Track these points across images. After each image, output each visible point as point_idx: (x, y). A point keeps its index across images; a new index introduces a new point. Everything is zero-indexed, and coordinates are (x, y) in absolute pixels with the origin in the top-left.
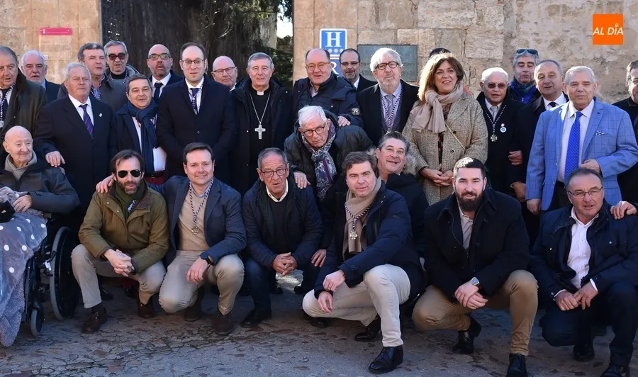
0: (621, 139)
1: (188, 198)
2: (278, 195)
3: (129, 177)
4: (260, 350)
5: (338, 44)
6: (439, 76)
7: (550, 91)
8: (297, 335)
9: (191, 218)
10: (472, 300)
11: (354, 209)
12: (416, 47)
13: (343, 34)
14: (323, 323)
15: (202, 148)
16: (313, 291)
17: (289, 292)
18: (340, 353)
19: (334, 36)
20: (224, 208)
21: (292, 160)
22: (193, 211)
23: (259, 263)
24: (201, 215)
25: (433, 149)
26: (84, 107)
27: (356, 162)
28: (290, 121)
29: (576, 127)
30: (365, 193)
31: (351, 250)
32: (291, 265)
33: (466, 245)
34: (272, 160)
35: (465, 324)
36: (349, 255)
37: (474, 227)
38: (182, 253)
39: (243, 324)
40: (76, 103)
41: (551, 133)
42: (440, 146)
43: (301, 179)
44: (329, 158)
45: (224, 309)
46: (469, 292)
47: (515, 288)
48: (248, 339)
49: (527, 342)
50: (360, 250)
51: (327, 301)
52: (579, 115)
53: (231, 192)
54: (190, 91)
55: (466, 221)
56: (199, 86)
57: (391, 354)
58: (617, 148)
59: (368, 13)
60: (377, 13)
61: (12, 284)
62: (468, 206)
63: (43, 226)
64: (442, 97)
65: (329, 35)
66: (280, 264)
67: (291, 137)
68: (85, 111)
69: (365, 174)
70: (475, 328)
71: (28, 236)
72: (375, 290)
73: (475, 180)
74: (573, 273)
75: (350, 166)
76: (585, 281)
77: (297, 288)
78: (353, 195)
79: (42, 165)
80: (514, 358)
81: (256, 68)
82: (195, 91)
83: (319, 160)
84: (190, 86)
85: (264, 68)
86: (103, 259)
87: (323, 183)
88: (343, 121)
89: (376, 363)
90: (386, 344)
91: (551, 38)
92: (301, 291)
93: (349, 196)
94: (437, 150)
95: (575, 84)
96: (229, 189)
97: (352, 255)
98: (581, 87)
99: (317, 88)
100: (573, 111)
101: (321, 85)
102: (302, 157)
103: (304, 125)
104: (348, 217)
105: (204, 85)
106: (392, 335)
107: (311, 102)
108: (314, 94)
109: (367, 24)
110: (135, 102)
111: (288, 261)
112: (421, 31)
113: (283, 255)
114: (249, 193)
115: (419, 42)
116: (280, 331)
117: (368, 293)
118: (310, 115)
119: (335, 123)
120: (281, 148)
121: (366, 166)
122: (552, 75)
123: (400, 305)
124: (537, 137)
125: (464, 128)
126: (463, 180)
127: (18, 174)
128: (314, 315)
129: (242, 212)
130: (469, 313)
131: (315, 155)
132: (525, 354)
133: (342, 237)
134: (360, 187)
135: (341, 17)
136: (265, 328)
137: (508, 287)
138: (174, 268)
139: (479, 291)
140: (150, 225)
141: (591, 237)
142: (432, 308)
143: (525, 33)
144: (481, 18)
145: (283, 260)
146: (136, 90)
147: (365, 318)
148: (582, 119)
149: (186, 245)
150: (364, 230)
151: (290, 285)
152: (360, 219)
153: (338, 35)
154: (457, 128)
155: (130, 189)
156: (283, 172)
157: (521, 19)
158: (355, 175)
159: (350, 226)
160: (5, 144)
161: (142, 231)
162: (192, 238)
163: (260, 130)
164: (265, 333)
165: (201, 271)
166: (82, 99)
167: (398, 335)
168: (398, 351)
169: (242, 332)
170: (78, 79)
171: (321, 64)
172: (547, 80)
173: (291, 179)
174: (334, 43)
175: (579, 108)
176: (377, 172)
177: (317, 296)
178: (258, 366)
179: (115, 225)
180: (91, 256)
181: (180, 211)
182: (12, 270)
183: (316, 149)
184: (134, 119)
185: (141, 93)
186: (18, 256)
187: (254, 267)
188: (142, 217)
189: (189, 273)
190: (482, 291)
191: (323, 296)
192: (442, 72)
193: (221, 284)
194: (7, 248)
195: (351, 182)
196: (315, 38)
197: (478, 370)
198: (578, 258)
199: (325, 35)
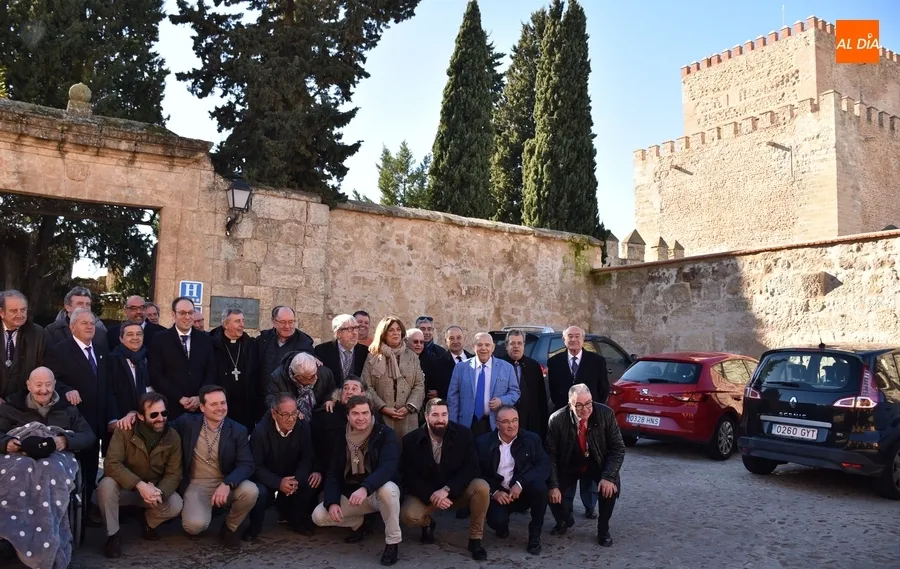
0: (511, 384)
1: (202, 433)
3: (160, 418)
5: (195, 295)
6: (391, 333)
7: (457, 349)
8: (297, 542)
9: (206, 450)
10: (443, 502)
11: (355, 440)
12: (258, 300)
13: (199, 286)
15: (219, 390)
16: (321, 505)
19: (191, 287)
22: (208, 442)
24: (215, 447)
25: (390, 391)
26: (88, 349)
27: (358, 403)
29: (482, 376)
30: (364, 427)
31: (355, 471)
32: (296, 485)
33: (438, 461)
36: (353, 476)
37: (443, 448)
38: (195, 481)
40: (82, 346)
41: (466, 379)
42: (395, 388)
45: (234, 527)
46: (442, 497)
47: (476, 492)
49: (482, 529)
50: (363, 471)
51: (339, 512)
52: (484, 366)
54: (181, 339)
55: (436, 445)
56: (188, 334)
58: (509, 389)
59: (221, 270)
60: (228, 271)
61: (59, 515)
63: (75, 460)
64: (396, 350)
65: (188, 286)
66: (287, 485)
68: (90, 353)
69: (364, 413)
71: (67, 469)
73: (444, 414)
74: (502, 478)
75: (352, 406)
76: (512, 483)
78: (352, 428)
79: (64, 403)
80: (472, 541)
82: (185, 338)
84: (180, 333)
86: (135, 490)
89: (386, 557)
90: (390, 541)
91: (354, 301)
93: (349, 429)
94: (393, 391)
95: (480, 345)
97: (356, 475)
98: (484, 347)
100: (479, 364)
104: (351, 447)
105: (191, 334)
106: (394, 535)
108: (281, 344)
109: (220, 280)
110: (129, 346)
111: (294, 482)
112: (263, 288)
113: (288, 478)
115: (261, 297)
122: (459, 337)
124: (453, 382)
125: (410, 376)
126: (436, 414)
127: (43, 411)
128: (322, 525)
132: (480, 538)
134: (358, 422)
135: (198, 272)
137: (470, 490)
138: (192, 494)
139: (448, 496)
140: (168, 458)
141: (514, 452)
143: (337, 296)
144: (308, 281)
145: (290, 482)
146: (131, 334)
147: (356, 525)
148: (486, 369)
149: (197, 474)
152: (361, 447)
153: (195, 287)
154: (407, 375)
155: (159, 427)
157: (334, 285)
158: (357, 413)
159: (353, 453)
160: (28, 382)
161: (161, 463)
162: (207, 468)
163: (236, 373)
165: (226, 495)
166: (86, 341)
167: (399, 535)
170: (86, 323)
172: (456, 341)
174: (191, 293)
175: (483, 362)
177: (328, 508)
179: (137, 458)
180: (120, 486)
181: (195, 444)
182: (58, 503)
184: (128, 361)
185: (135, 337)
186: (64, 490)
188: (162, 452)
189: (214, 498)
190: (450, 495)
191: (334, 507)
194: (53, 482)
195: (352, 418)
196: (176, 288)
198: (505, 467)
199: (184, 286)
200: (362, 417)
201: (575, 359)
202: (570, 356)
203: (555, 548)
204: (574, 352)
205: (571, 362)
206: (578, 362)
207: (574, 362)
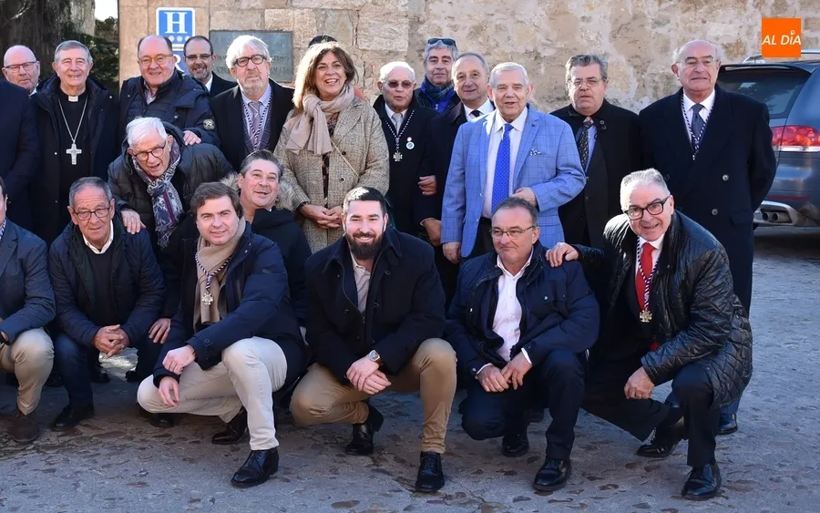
0: (562, 161)
2: (99, 243)
4: (77, 462)
5: (182, 30)
6: (321, 73)
8: (131, 438)
10: (370, 381)
11: (208, 262)
12: (291, 34)
13: (188, 16)
14: (166, 420)
16: (151, 377)
17: (118, 379)
18: (192, 461)
19: (176, 18)
20: (22, 264)
21: (118, 194)
23: (74, 340)
25: (315, 177)
27: (210, 197)
28: (117, 139)
29: (505, 144)
30: (224, 239)
31: (204, 320)
32: (120, 341)
33: (362, 307)
34: (89, 196)
35: (361, 415)
36: (201, 326)
37: (372, 282)
39: (53, 427)
41: (473, 152)
42: (325, 173)
43: (132, 221)
44: (172, 190)
45: (26, 406)
46: (367, 372)
47: (427, 363)
48: (60, 448)
49: (443, 435)
50: (217, 319)
51: (172, 391)
52: (509, 128)
53: (31, 240)
55: (362, 274)
57: (261, 460)
58: (558, 172)
62: (363, 253)
64: (326, 104)
65: (170, 16)
66: (105, 341)
67: (118, 161)
69: (223, 213)
70: (375, 420)
72: (238, 372)
73: (372, 218)
74: (500, 341)
75: (202, 203)
76: (516, 351)
77: (129, 374)
78: (207, 243)
80: (425, 456)
81: (68, 61)
83: (157, 193)
85: (79, 61)
87: (163, 225)
88: (190, 138)
89: (241, 472)
90: (254, 446)
91: (469, 24)
92: (135, 378)
93: (201, 244)
94: (321, 178)
95: (503, 87)
96: (29, 235)
97: (205, 325)
98: (510, 92)
99: (155, 91)
100: (501, 123)
101: (160, 87)
102: (134, 189)
103: (135, 145)
104: (200, 273)
106: (263, 434)
107: (146, 111)
108: (150, 100)
111: (115, 336)
112: (297, 12)
113: (108, 328)
114: (59, 242)
115: (295, 27)
116: (108, 435)
117: (229, 378)
118: (144, 131)
119: (179, 140)
120: (102, 177)
121: (224, 203)
122: (475, 74)
123: (273, 393)
124: (455, 158)
126: (356, 218)
128: (153, 410)
129: (48, 268)
130: (367, 400)
131: (152, 187)
132: (441, 451)
133: (192, 302)
134: (215, 230)
136: (85, 432)
137: (418, 361)
139: (380, 369)
141: (522, 292)
142: (316, 394)
143: (436, 17)
145: (108, 336)
147: (226, 412)
148: (512, 134)
150: (223, 293)
151: (119, 369)
152: (216, 276)
153: (182, 16)
154: (348, 148)
156: (104, 213)
158: (209, 215)
159: (203, 287)
163: (74, 152)
164: (85, 439)
167: (272, 432)
168: (271, 455)
169: (52, 438)
171: (159, 57)
172: (468, 81)
173: (118, 220)
174: (176, 27)
175: (509, 119)
176: (239, 211)
177: (157, 383)
178: (76, 485)
183: (154, 178)
187: (67, 345)
190: (383, 368)
191: (167, 383)
192: (325, 67)
193: (20, 370)
195: (203, 224)
196: (150, 20)
197: (380, 476)
198: (507, 320)
199: (163, 16)
200: (217, 221)
201: (698, 108)
202: (688, 103)
203: (598, 484)
204: (698, 95)
205: (688, 115)
206: (704, 114)
207: (696, 116)
